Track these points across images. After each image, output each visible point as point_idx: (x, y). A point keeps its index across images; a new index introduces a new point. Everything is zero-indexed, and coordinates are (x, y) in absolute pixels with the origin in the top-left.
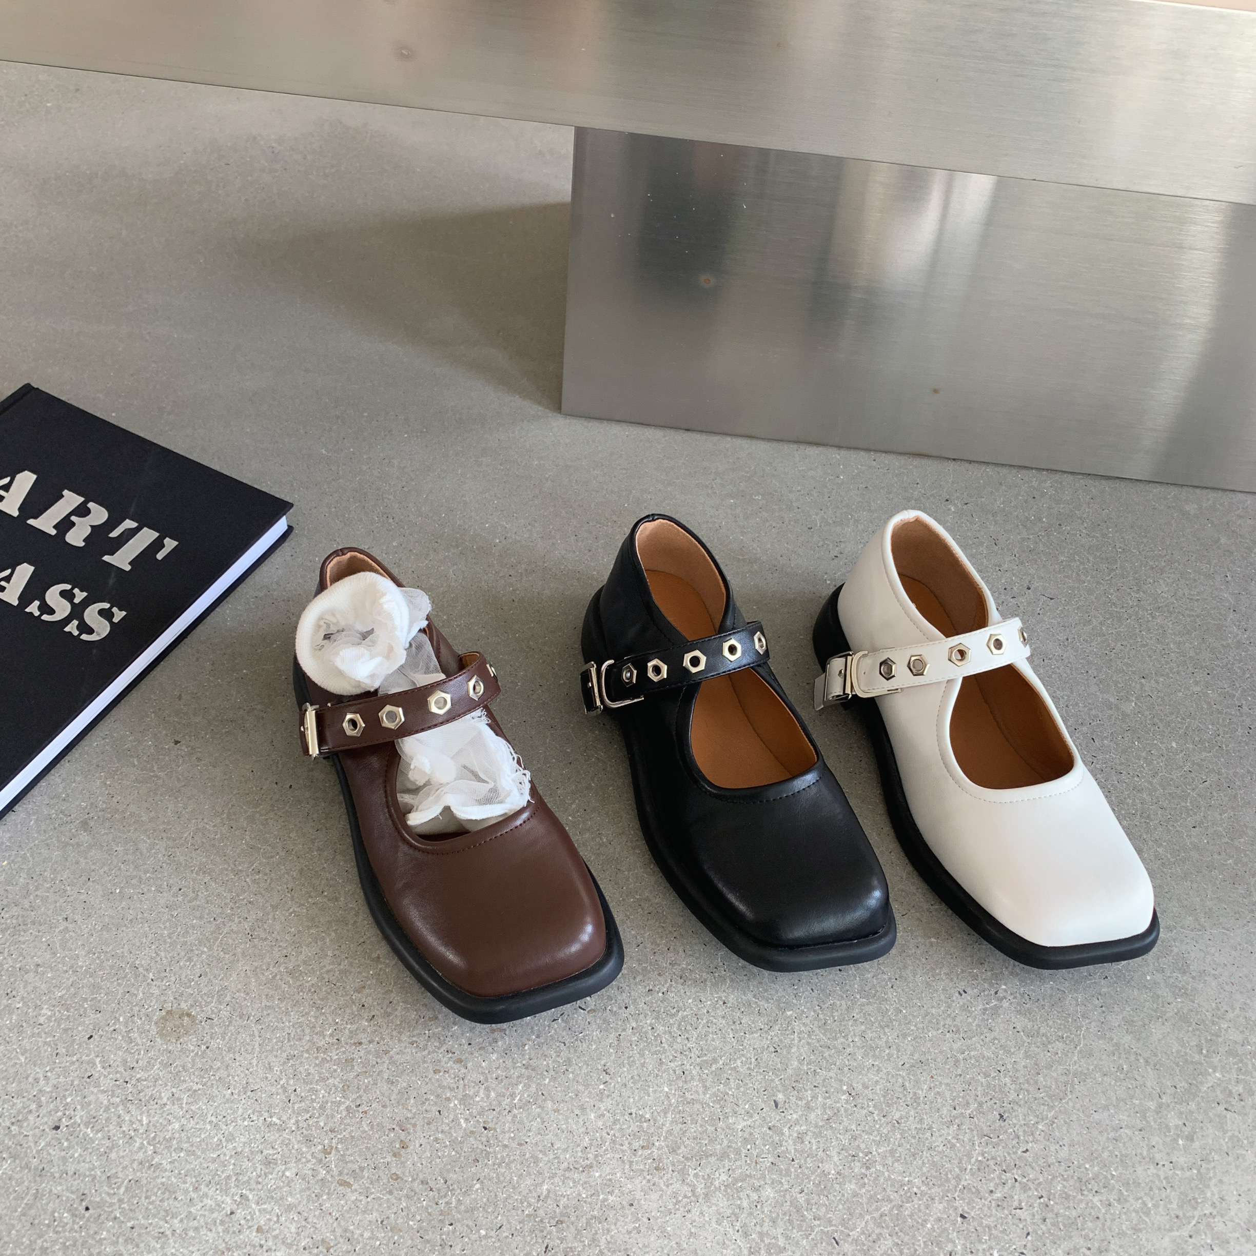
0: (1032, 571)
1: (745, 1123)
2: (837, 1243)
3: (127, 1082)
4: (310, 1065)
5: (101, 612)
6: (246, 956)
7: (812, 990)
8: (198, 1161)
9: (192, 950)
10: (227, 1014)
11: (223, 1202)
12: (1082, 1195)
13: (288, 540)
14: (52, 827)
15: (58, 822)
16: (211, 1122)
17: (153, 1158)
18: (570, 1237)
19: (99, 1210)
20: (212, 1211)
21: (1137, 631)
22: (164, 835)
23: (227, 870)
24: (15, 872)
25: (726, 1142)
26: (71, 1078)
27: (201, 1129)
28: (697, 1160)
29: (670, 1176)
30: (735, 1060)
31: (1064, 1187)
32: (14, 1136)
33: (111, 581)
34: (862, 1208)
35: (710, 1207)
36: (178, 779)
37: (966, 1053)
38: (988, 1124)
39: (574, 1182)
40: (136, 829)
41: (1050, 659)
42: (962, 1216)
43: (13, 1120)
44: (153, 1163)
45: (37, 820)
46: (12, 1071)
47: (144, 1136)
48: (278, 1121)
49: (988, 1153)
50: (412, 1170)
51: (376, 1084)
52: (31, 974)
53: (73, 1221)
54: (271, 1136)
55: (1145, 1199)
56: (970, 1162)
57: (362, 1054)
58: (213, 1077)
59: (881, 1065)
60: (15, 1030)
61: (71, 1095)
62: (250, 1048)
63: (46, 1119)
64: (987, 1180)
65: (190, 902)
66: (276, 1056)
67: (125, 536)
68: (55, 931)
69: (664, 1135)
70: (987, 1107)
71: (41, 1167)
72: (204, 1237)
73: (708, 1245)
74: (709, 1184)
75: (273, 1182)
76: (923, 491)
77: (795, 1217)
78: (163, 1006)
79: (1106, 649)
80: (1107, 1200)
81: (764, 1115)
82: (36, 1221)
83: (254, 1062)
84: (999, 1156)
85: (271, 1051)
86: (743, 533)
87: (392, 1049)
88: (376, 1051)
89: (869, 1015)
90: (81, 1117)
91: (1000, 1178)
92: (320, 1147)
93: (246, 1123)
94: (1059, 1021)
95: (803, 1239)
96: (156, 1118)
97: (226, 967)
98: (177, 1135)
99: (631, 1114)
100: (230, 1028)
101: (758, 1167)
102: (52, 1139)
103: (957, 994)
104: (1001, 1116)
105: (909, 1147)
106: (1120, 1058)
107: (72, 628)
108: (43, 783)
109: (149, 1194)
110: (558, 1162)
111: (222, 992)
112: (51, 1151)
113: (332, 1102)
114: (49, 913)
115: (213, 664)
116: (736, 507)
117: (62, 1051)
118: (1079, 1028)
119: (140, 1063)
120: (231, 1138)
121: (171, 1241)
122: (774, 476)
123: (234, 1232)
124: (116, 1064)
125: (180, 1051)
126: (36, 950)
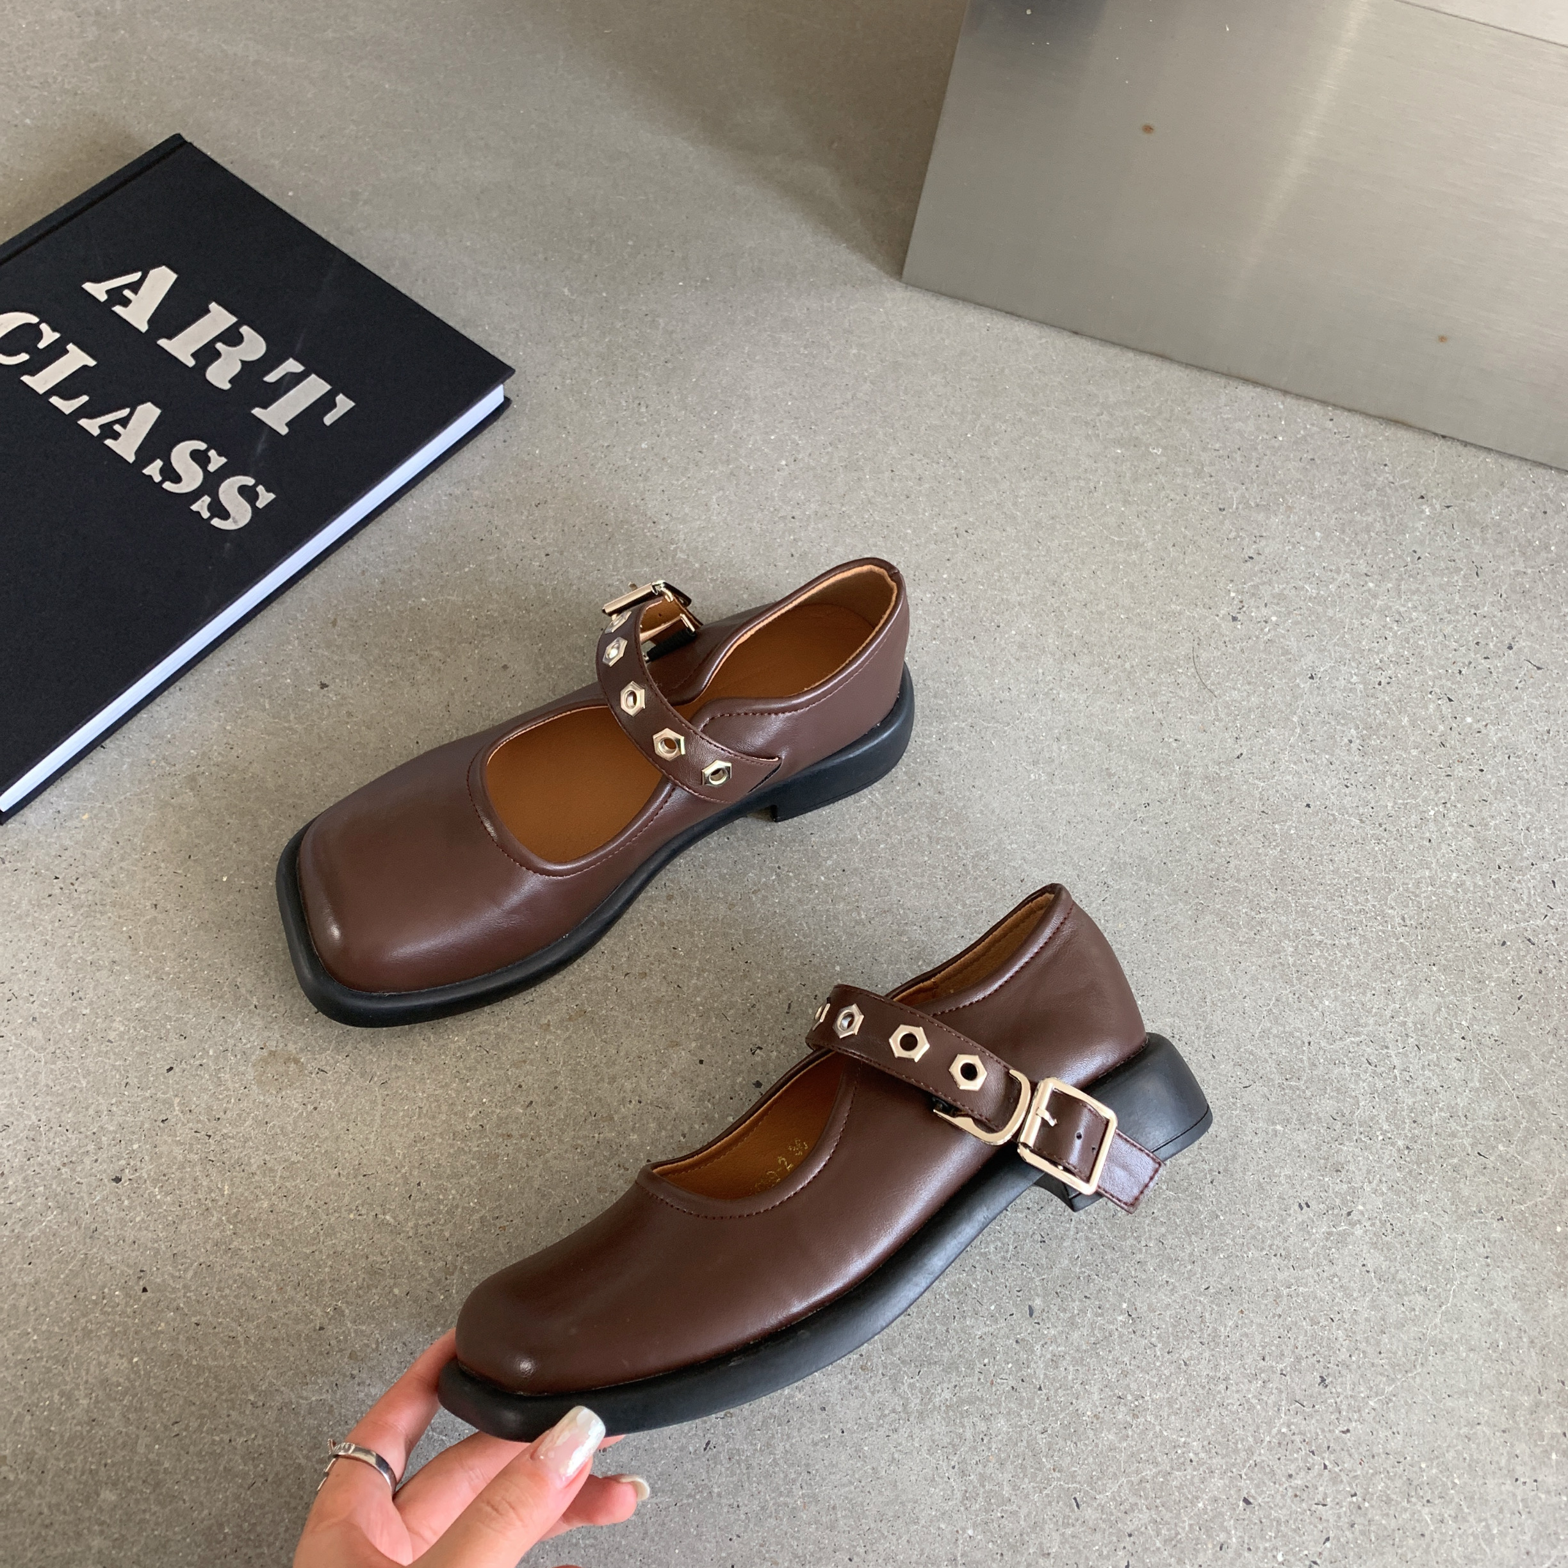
0: (1520, 623)
1: (986, 1329)
2: (1078, 1506)
3: (210, 1136)
4: (442, 1155)
5: (243, 491)
8: (287, 1254)
10: (345, 1068)
11: (311, 1313)
12: (1408, 1502)
13: (502, 417)
14: (150, 776)
15: (159, 771)
16: (308, 1207)
17: (231, 1241)
18: (739, 1437)
19: (158, 1294)
20: (297, 1321)
22: (292, 812)
24: (96, 831)
25: (957, 1349)
26: (141, 1119)
27: (294, 1214)
28: (916, 1366)
29: (878, 1380)
30: (988, 1244)
31: (1387, 1487)
32: (64, 1181)
33: (260, 447)
34: (1119, 1467)
35: (922, 1430)
36: (320, 737)
37: (1293, 1288)
38: (1304, 1387)
40: (257, 798)
41: (1519, 757)
42: (1246, 1501)
43: (66, 1160)
44: (232, 1246)
45: (132, 764)
46: (71, 1095)
47: (224, 1210)
48: (392, 1221)
49: (1296, 1425)
52: (105, 973)
53: (127, 1303)
54: (382, 1239)
55: (1490, 1522)
56: (1270, 1432)
57: (510, 1150)
58: (317, 1149)
59: (1177, 1284)
60: (79, 1044)
61: (139, 1140)
62: (368, 1119)
63: (105, 1166)
64: (1287, 1460)
66: (401, 1136)
67: (285, 383)
68: (139, 920)
70: (1307, 1364)
71: (93, 1227)
72: (284, 1352)
73: (913, 1478)
74: (926, 1400)
75: (377, 1297)
76: (1391, 479)
77: (1029, 1462)
78: (265, 1044)
80: (1439, 1514)
81: (1013, 1323)
82: (81, 1295)
83: (372, 1137)
84: (1310, 1431)
85: (395, 1127)
86: (1126, 502)
87: (549, 1150)
88: (528, 1149)
89: (1174, 1214)
90: (149, 1172)
91: (1306, 1461)
92: (441, 1264)
93: (352, 1216)
94: (1425, 1267)
95: (1035, 1492)
96: (241, 1190)
98: (265, 1217)
100: (346, 1088)
101: (994, 1389)
102: (111, 1193)
103: (1296, 1207)
104: (1323, 1380)
105: (1193, 1398)
106: (1497, 1330)
108: (144, 715)
109: (222, 1285)
111: (342, 1038)
112: (108, 1209)
113: (464, 1208)
114: (135, 894)
115: (383, 583)
116: (1123, 461)
117: (134, 1081)
118: (1449, 1281)
119: (229, 1114)
120: (331, 1232)
121: (243, 1350)
122: (1185, 421)
123: (321, 1353)
124: (198, 1110)
125: (281, 1107)
126: (114, 941)
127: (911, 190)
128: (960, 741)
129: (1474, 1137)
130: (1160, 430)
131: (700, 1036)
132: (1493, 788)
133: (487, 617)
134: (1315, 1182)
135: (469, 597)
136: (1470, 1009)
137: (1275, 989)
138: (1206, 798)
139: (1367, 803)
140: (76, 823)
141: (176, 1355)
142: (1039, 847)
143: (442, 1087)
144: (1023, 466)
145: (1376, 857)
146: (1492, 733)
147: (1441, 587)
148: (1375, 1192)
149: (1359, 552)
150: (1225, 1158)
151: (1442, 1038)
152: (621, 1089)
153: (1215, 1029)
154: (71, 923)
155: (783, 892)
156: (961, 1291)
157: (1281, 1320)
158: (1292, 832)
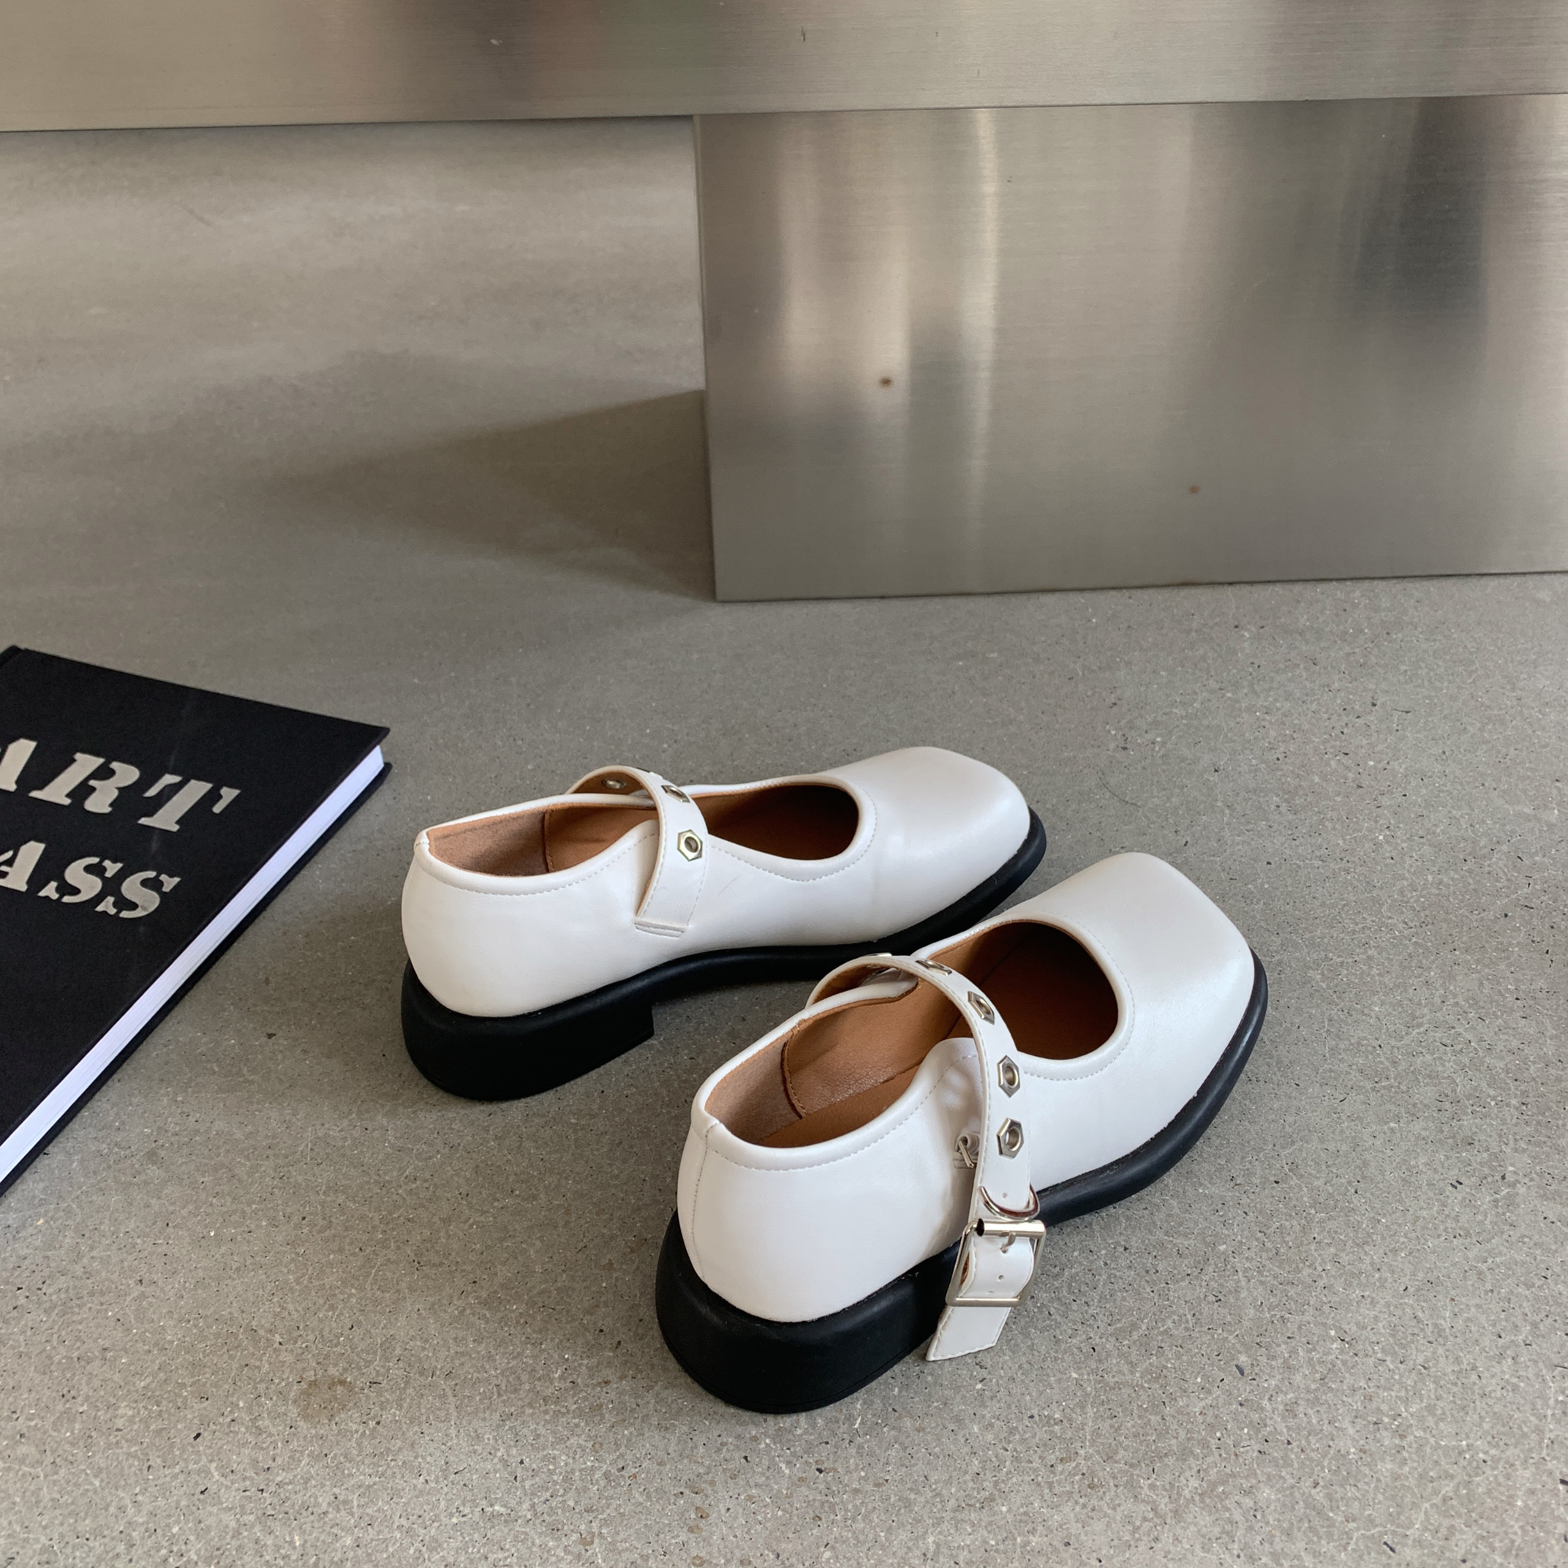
0: (1371, 686)
1: (1203, 1404)
2: (1392, 1550)
3: (262, 1490)
4: (538, 1424)
5: (146, 883)
6: (416, 1291)
7: (1246, 1213)
9: (334, 1295)
10: (401, 1372)
14: (104, 1165)
15: (113, 1158)
16: (400, 1527)
21: (1530, 732)
22: (270, 1152)
23: (368, 1183)
24: (56, 1232)
25: (1183, 1434)
26: (175, 1498)
27: (385, 1540)
28: (1147, 1465)
29: (1113, 1493)
30: (1163, 1320)
33: (155, 846)
34: (1414, 1494)
35: (1185, 1529)
37: (1490, 1261)
38: (1555, 1350)
39: (973, 1525)
40: (228, 1152)
41: (1431, 777)
45: (82, 1161)
46: (82, 1501)
48: (503, 1510)
50: (721, 1547)
51: (643, 1435)
52: (97, 1363)
54: (495, 1533)
56: (1548, 1406)
57: (613, 1396)
58: (393, 1463)
59: (1374, 1295)
60: (81, 1443)
61: (178, 1522)
62: (442, 1414)
65: (319, 1232)
66: (484, 1419)
67: (166, 793)
68: (125, 1300)
69: (1089, 1437)
70: (1545, 1326)
74: (1174, 1496)
77: (1316, 1522)
78: (301, 1377)
79: (1497, 757)
81: (1227, 1388)
83: (453, 1432)
85: (476, 1412)
86: (985, 695)
88: (632, 1389)
89: (1336, 1232)
90: (198, 1553)
92: (575, 1537)
93: (454, 1520)
95: (1340, 1551)
96: (314, 1535)
97: (388, 1310)
98: (351, 1554)
99: (1032, 1417)
100: (408, 1392)
101: (1241, 1460)
103: (1451, 1188)
105: (1451, 1398)
107: (107, 907)
110: (941, 1502)
111: (388, 1345)
113: (581, 1470)
114: (115, 1277)
116: (968, 669)
117: (156, 1462)
119: (279, 1461)
120: (435, 1546)
122: (1006, 630)
124: (241, 1467)
125: (337, 1435)
126: (100, 1330)
130: (989, 641)
132: (1423, 805)
134: (1454, 1160)
136: (1508, 974)
137: (1323, 1012)
139: (1320, 847)
140: (31, 1230)
143: (515, 1358)
144: (883, 693)
145: (1351, 884)
146: (1397, 767)
147: (1289, 680)
148: (1516, 1150)
149: (1205, 676)
150: (1357, 1166)
151: (1499, 1006)
154: (46, 1326)
156: (1158, 1375)
157: (1495, 1293)
158: (1266, 886)
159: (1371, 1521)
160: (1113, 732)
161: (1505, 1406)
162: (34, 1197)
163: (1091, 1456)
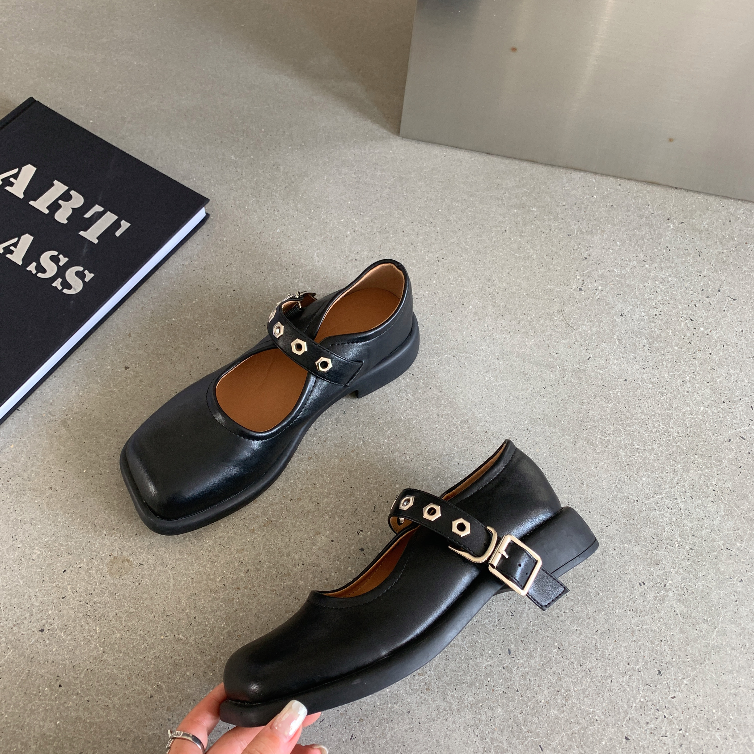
0: (723, 278)
1: (488, 663)
2: (542, 749)
3: (87, 603)
4: (205, 601)
5: (78, 274)
8: (131, 660)
10: (153, 562)
11: (146, 689)
12: (708, 730)
13: (206, 224)
14: (43, 423)
15: (47, 419)
16: (140, 634)
17: (102, 656)
18: (367, 731)
19: (67, 688)
20: (139, 694)
22: (116, 433)
24: (18, 453)
25: (474, 675)
26: (52, 598)
27: (133, 639)
28: (454, 686)
29: (435, 695)
30: (485, 619)
31: (697, 724)
32: (15, 634)
33: (85, 251)
34: (561, 728)
35: (460, 718)
36: (127, 394)
37: (640, 626)
38: (650, 677)
40: (98, 429)
41: (728, 345)
42: (626, 738)
43: (15, 623)
44: (103, 659)
45: (33, 418)
46: (15, 590)
47: (97, 640)
48: (183, 637)
49: (648, 696)
51: (248, 617)
52: (28, 525)
53: (51, 693)
54: (178, 647)
55: (750, 737)
56: (635, 702)
57: (239, 596)
58: (142, 604)
59: (582, 630)
60: (17, 562)
61: (51, 609)
62: (167, 587)
63: (35, 624)
64: (645, 715)
66: (184, 594)
67: (94, 217)
68: (43, 496)
69: (434, 667)
70: (651, 665)
71: (31, 656)
72: (133, 711)
73: (457, 743)
74: (460, 703)
75: (178, 678)
76: (652, 212)
77: (515, 729)
78: (111, 553)
80: (725, 735)
81: (501, 659)
82: (28, 692)
83: (169, 596)
84: (655, 699)
85: (181, 590)
86: (521, 236)
87: (259, 594)
88: (249, 594)
89: (577, 595)
90: (58, 625)
91: (655, 715)
92: (209, 657)
93: (162, 637)
94: (706, 609)
95: (520, 744)
96: (105, 629)
98: (118, 642)
100: (154, 572)
101: (494, 694)
102: (39, 638)
103: (638, 585)
104: (660, 672)
105: (595, 688)
106: (744, 638)
107: (58, 284)
108: (37, 392)
111: (150, 546)
112: (38, 646)
113: (219, 628)
114: (40, 483)
115: (152, 313)
116: (518, 216)
117: (47, 579)
118: (719, 615)
119: (96, 591)
120: (152, 647)
121: (112, 712)
122: (547, 193)
123: (152, 710)
124: (80, 590)
125: (122, 585)
126: (31, 508)
127: (400, 91)
128: (449, 364)
129: (724, 540)
130: (535, 198)
131: (331, 528)
132: (717, 362)
133: (206, 325)
134: (646, 571)
135: (196, 316)
136: (716, 475)
137: (618, 474)
138: (575, 381)
139: (655, 376)
140: (7, 450)
141: (79, 718)
142: (493, 414)
143: (202, 567)
144: (469, 222)
145: (661, 403)
146: (714, 335)
147: (682, 263)
148: (677, 573)
149: (639, 250)
150: (601, 563)
151: (703, 492)
152: (293, 559)
153: (590, 498)
154: (9, 501)
155: (367, 449)
156: (473, 645)
157: (636, 644)
158: (619, 394)
159: (538, 734)
160: (578, 277)
161: (617, 697)
162: (11, 432)
163: (432, 675)
